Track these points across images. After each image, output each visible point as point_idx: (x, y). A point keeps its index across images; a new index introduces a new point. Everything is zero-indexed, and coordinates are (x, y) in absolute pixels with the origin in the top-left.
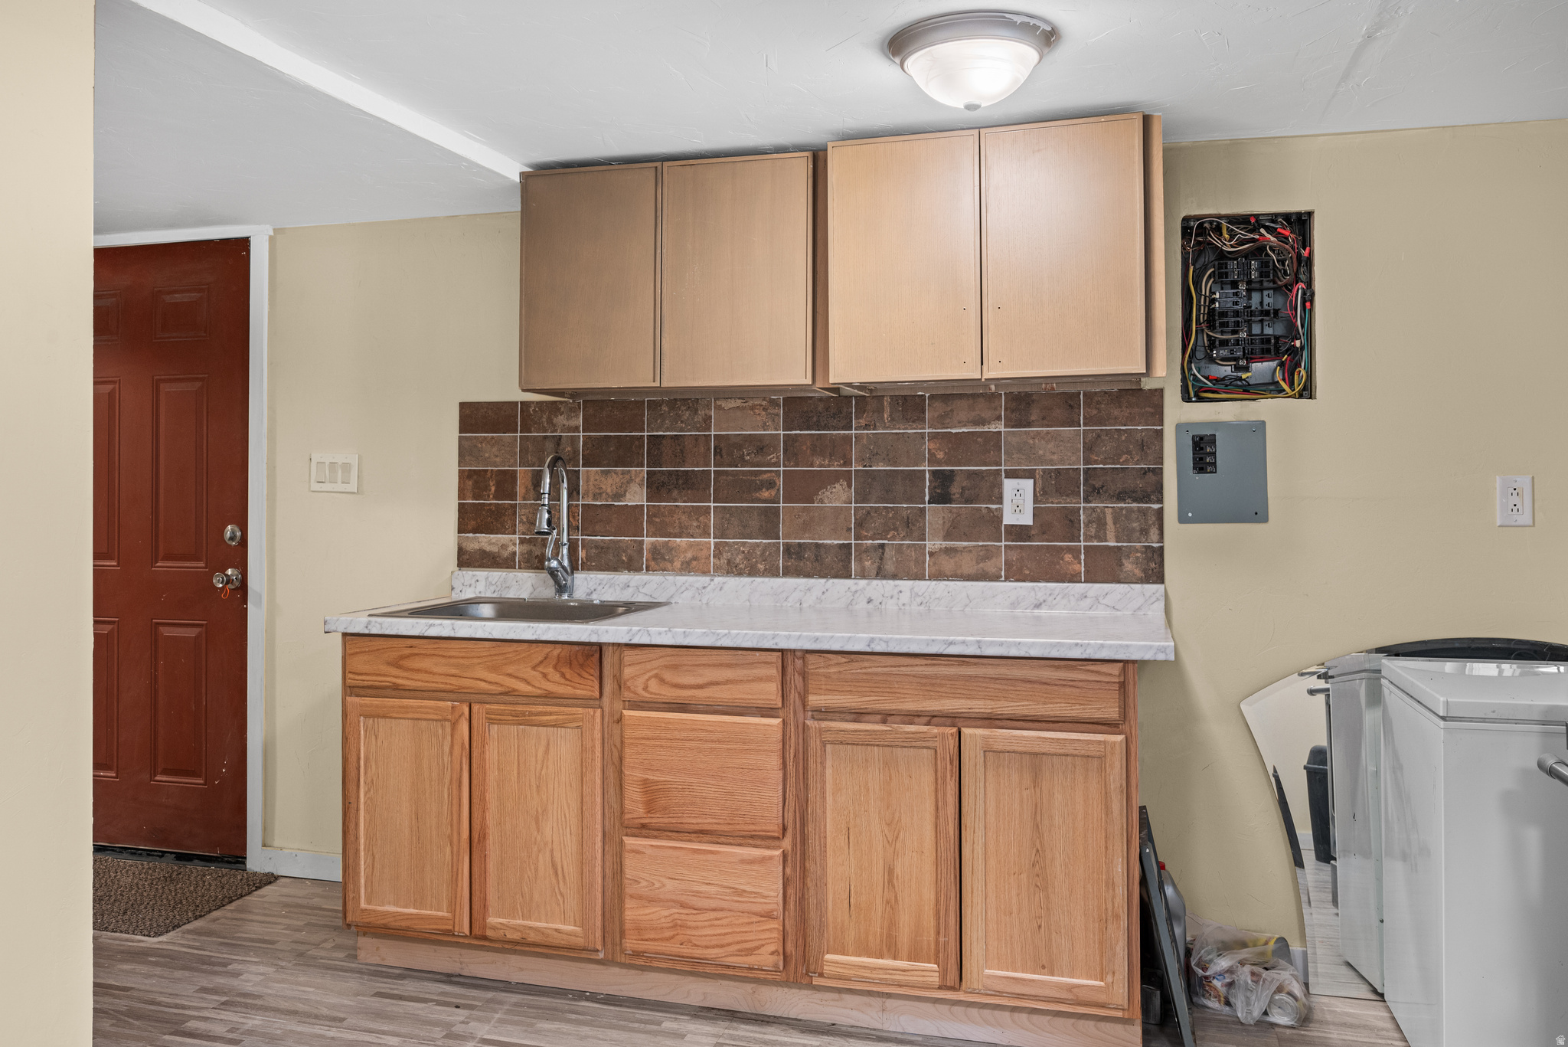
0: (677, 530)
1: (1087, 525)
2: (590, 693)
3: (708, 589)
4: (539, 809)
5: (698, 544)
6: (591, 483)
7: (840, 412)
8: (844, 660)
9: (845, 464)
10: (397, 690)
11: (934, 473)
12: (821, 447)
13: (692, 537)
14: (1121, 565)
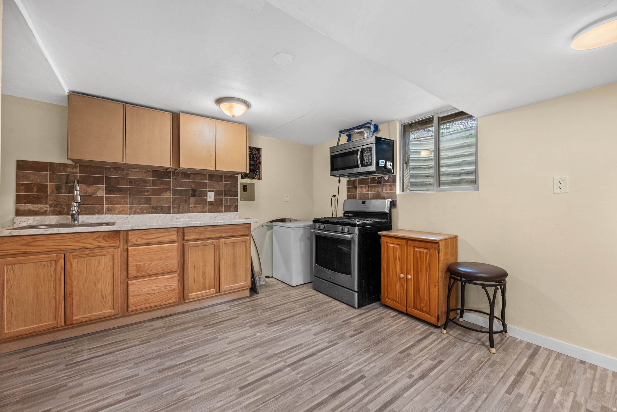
0: (117, 203)
1: (224, 201)
2: (116, 244)
3: (129, 218)
4: (96, 280)
5: (124, 206)
6: (82, 189)
7: (168, 175)
8: (194, 228)
9: (169, 187)
10: (26, 253)
11: (192, 190)
12: (162, 183)
13: (122, 204)
14: (231, 209)
